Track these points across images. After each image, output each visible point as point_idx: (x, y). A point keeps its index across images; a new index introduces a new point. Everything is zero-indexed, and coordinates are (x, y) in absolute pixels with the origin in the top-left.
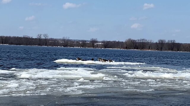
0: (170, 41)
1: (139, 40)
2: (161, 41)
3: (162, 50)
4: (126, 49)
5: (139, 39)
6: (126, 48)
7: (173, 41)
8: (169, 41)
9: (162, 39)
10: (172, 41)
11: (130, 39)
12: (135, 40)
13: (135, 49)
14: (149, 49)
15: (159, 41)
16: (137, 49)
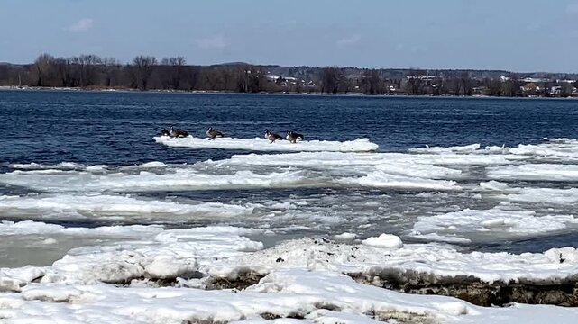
0: (169, 62)
1: (76, 60)
2: (143, 61)
3: (148, 86)
4: (39, 88)
5: (78, 56)
6: (40, 84)
7: (177, 62)
8: (165, 60)
9: (145, 55)
10: (175, 60)
11: (46, 57)
12: (65, 58)
13: (65, 86)
14: (109, 85)
15: (137, 60)
16: (73, 86)
